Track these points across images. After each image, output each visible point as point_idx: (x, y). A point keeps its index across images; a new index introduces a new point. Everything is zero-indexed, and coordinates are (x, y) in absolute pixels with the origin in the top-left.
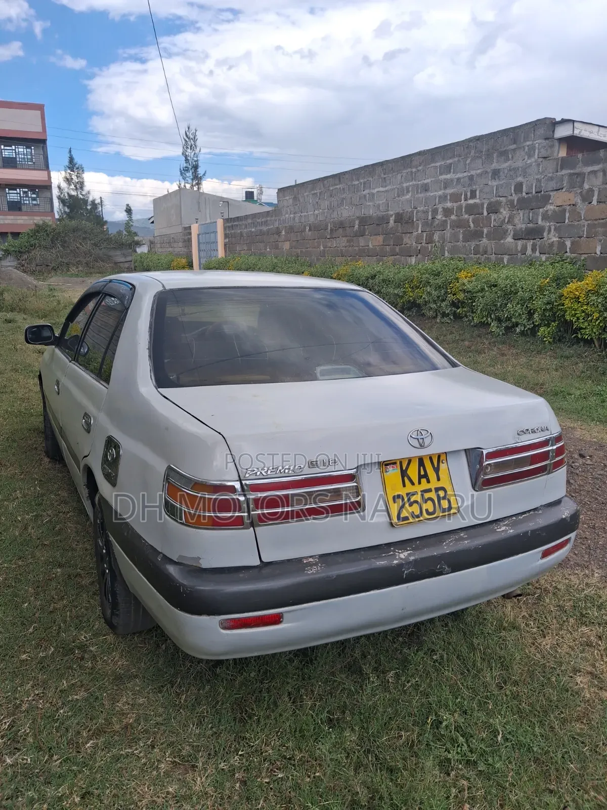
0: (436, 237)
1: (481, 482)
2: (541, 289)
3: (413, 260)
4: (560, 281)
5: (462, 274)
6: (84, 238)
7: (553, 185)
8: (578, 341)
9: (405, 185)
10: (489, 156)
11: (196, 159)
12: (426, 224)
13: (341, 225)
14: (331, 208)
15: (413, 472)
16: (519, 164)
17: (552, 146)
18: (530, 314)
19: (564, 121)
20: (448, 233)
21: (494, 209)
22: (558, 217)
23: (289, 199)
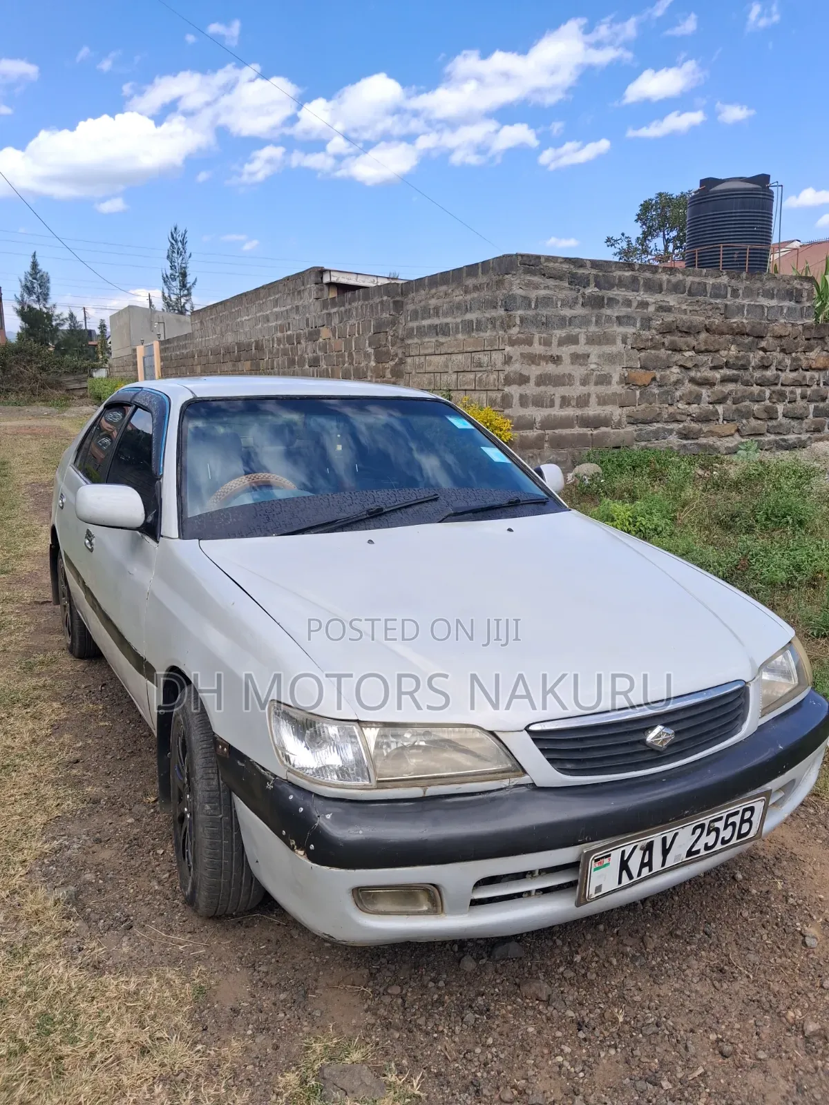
6: (29, 361)
7: (320, 321)
9: (258, 315)
10: (294, 293)
11: (184, 265)
14: (222, 334)
16: (306, 302)
17: (322, 290)
19: (326, 270)
21: (299, 340)
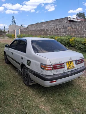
0: (52, 32)
1: (77, 64)
2: (67, 40)
3: (48, 36)
4: (69, 39)
5: (56, 38)
7: (68, 26)
8: (72, 46)
9: (47, 25)
10: (59, 22)
12: (50, 31)
13: (38, 30)
14: (36, 28)
15: (70, 63)
16: (63, 23)
17: (67, 21)
18: (65, 43)
19: (69, 18)
20: (53, 32)
21: (60, 29)
22: (68, 30)
23: (30, 27)
